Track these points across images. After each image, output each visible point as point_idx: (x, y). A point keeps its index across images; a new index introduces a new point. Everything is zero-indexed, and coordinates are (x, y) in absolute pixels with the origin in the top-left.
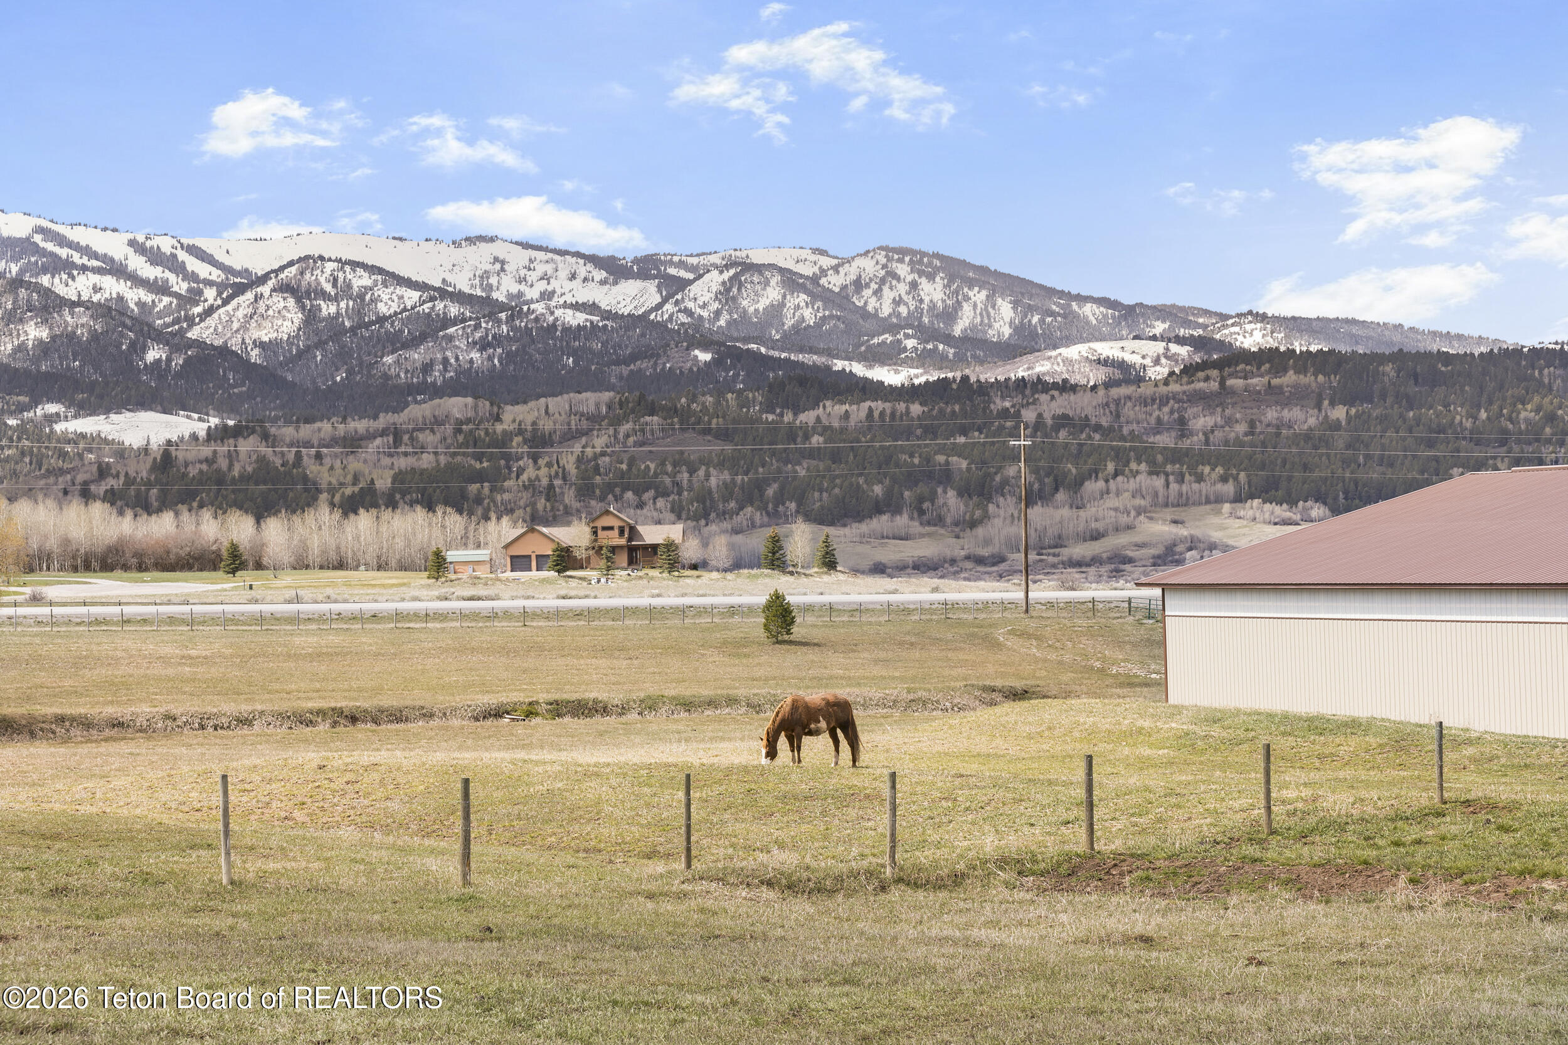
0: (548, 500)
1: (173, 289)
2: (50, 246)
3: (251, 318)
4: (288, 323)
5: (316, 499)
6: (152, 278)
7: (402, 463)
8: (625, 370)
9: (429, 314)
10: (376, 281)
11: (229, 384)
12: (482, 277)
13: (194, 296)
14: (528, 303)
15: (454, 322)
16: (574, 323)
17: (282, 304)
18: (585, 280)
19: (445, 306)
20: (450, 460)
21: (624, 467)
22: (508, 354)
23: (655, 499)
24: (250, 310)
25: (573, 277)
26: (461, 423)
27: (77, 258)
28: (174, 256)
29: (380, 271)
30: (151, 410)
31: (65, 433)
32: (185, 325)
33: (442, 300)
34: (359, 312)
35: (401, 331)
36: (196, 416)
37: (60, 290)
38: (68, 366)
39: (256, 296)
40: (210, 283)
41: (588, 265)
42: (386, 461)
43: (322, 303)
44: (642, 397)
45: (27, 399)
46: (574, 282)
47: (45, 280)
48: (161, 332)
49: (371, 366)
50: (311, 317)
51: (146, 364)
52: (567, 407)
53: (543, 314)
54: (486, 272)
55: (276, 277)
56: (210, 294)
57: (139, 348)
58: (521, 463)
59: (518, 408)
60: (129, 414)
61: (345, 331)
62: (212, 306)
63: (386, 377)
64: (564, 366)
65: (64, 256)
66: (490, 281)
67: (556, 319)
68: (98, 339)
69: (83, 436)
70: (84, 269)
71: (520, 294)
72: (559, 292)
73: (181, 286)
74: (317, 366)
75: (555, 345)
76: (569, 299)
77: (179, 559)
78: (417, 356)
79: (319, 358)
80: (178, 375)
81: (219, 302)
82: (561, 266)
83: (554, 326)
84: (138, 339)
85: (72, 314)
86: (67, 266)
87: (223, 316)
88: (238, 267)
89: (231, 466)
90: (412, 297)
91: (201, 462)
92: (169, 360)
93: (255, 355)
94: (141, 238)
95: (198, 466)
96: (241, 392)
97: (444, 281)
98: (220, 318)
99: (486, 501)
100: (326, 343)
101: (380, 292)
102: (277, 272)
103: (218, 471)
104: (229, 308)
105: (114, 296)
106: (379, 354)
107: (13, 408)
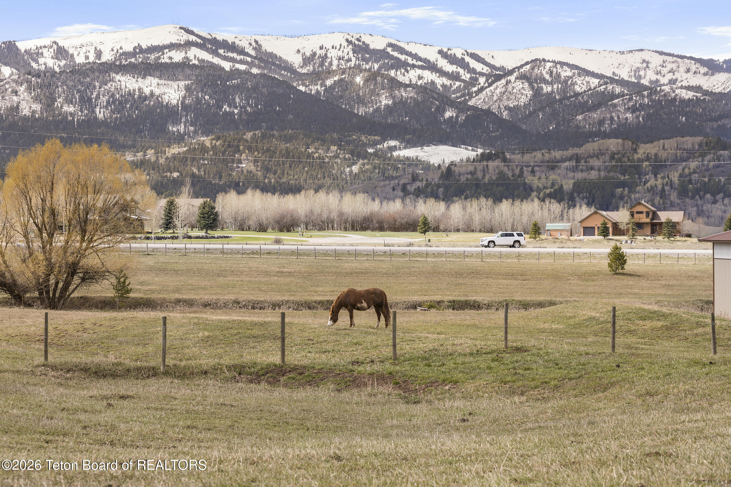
0: (661, 198)
1: (462, 78)
2: (396, 54)
3: (504, 94)
4: (525, 97)
5: (529, 195)
6: (450, 71)
7: (580, 176)
8: (715, 125)
9: (604, 92)
10: (574, 73)
11: (490, 131)
12: (635, 71)
13: (474, 81)
14: (661, 86)
15: (618, 96)
16: (687, 97)
17: (521, 86)
18: (695, 73)
19: (613, 88)
20: (607, 174)
21: (706, 179)
22: (648, 115)
23: (723, 198)
24: (504, 89)
25: (688, 71)
26: (615, 154)
27: (410, 61)
28: (463, 59)
29: (577, 67)
30: (446, 144)
31: (399, 156)
32: (467, 98)
33: (611, 84)
34: (564, 91)
35: (587, 101)
36: (470, 148)
37: (400, 78)
38: (403, 120)
39: (507, 81)
40: (482, 74)
41: (697, 64)
42: (571, 174)
43: (544, 85)
44: (719, 140)
45: (379, 138)
46: (689, 74)
47: (392, 73)
48: (454, 102)
49: (569, 121)
50: (537, 93)
51: (444, 119)
52: (675, 145)
53: (669, 92)
54: (638, 68)
55: (519, 70)
56: (482, 80)
57: (441, 110)
58: (647, 177)
59: (648, 146)
60: (434, 147)
61: (556, 101)
62: (483, 87)
63: (578, 127)
64: (680, 122)
65: (403, 59)
66: (640, 73)
67: (676, 95)
68: (419, 105)
69: (408, 159)
70: (413, 66)
71: (657, 81)
72: (680, 79)
73: (466, 76)
74: (539, 121)
75: (675, 110)
76: (685, 84)
77: (402, 224)
78: (596, 115)
79: (541, 117)
80: (462, 125)
81: (487, 85)
82: (681, 65)
83: (675, 99)
84: (441, 105)
85: (406, 91)
86: (404, 66)
87: (488, 93)
88: (498, 65)
89: (484, 176)
90: (594, 82)
91: (467, 173)
92: (457, 117)
93: (505, 114)
94: (445, 50)
95: (466, 176)
96: (496, 135)
97: (614, 73)
98: (487, 94)
99: (626, 198)
100: (545, 108)
101: (576, 80)
102: (519, 68)
103: (477, 179)
104: (492, 88)
105: (430, 81)
106: (575, 114)
107: (371, 143)
